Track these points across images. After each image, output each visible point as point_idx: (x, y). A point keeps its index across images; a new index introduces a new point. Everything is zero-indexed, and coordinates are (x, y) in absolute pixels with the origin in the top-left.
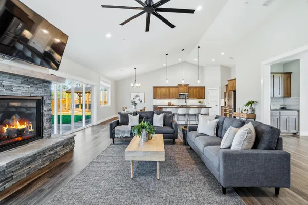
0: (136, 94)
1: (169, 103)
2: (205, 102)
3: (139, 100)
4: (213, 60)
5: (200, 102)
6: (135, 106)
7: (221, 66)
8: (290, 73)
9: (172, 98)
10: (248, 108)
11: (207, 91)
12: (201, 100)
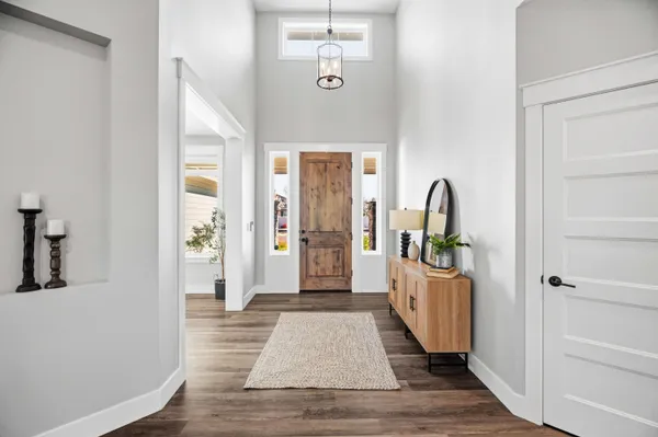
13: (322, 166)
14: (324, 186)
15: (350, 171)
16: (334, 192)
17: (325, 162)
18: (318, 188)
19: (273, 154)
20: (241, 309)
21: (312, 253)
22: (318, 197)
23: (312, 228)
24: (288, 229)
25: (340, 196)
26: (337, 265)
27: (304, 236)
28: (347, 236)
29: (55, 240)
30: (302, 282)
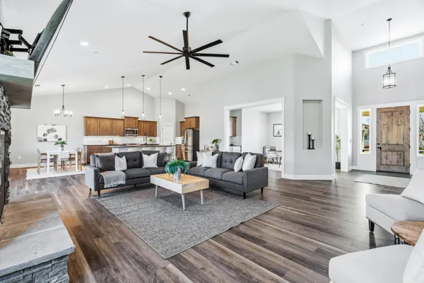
0: (50, 127)
1: (110, 141)
2: (158, 140)
3: (57, 136)
4: (170, 93)
5: (151, 140)
6: (62, 146)
7: (177, 101)
8: (236, 118)
9: (116, 134)
10: (214, 145)
11: (160, 127)
12: (152, 138)
13: (390, 114)
14: (392, 123)
15: (409, 115)
16: (398, 125)
17: (392, 112)
18: (387, 124)
19: (361, 111)
20: (347, 171)
21: (384, 154)
22: (388, 128)
23: (384, 142)
24: (370, 149)
25: (402, 127)
26: (400, 160)
27: (379, 146)
28: (406, 147)
29: (313, 140)
30: (378, 166)
